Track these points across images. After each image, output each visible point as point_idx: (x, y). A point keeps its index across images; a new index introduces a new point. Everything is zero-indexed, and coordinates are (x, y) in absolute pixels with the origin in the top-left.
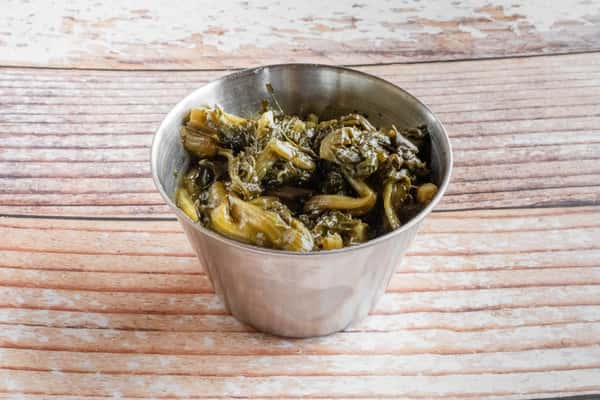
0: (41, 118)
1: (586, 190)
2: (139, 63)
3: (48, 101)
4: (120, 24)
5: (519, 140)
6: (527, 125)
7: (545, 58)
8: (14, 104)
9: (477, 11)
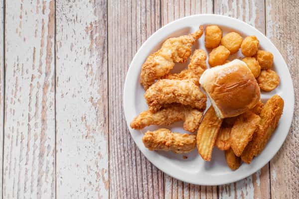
0: (129, 140)
1: (156, 20)
2: (105, 118)
3: (122, 138)
4: (87, 124)
5: (139, 31)
6: (134, 29)
7: (109, 20)
8: (124, 147)
9: (87, 33)
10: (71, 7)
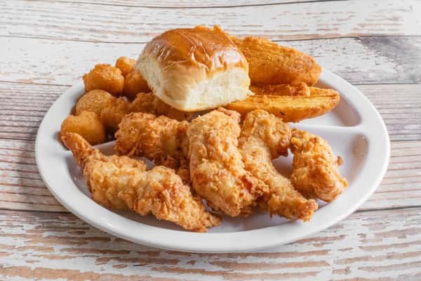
10: (334, 51)
